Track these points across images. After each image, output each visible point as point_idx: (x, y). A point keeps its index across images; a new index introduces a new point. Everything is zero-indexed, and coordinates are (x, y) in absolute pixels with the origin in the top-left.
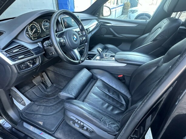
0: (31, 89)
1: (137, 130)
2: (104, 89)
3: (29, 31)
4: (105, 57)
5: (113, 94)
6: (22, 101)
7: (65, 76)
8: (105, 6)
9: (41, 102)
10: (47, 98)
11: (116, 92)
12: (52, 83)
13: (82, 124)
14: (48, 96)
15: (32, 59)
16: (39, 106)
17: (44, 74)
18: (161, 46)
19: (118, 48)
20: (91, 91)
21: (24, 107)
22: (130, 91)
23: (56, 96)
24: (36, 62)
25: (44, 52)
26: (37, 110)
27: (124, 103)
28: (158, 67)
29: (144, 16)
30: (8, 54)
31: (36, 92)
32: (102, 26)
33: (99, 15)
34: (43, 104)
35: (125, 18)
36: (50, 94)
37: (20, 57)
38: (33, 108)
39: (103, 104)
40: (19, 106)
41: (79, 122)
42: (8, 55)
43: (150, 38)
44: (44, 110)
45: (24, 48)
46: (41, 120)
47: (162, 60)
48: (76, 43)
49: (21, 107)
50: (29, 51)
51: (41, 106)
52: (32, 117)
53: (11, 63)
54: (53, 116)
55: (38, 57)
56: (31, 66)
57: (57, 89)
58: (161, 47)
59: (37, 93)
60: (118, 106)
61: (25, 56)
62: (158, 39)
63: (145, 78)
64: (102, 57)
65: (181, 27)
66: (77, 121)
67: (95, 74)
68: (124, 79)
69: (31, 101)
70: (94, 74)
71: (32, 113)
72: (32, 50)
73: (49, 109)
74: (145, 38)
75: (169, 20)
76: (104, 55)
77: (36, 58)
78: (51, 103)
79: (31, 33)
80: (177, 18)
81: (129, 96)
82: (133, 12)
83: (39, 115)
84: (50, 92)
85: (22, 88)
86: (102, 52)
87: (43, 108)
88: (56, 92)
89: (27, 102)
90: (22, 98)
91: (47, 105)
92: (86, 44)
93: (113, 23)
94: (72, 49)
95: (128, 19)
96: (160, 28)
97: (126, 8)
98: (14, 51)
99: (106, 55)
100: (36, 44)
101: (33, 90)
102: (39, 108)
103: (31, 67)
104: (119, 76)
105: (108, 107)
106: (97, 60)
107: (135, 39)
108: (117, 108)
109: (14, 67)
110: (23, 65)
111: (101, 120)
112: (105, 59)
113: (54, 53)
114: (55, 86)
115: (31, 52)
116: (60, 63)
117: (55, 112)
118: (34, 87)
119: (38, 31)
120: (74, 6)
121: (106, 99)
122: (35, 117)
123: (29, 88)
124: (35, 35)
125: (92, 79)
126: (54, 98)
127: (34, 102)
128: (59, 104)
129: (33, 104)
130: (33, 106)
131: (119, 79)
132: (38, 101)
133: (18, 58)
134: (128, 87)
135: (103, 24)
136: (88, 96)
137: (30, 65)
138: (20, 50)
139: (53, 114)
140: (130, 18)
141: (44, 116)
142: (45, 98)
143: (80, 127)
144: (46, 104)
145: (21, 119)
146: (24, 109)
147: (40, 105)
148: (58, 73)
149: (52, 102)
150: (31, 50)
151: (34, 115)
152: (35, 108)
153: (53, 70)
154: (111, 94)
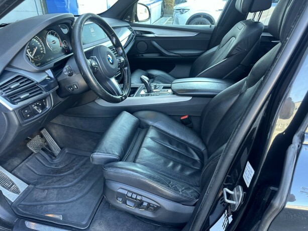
0: (23, 163)
1: (230, 176)
2: (162, 141)
3: (28, 52)
4: (154, 91)
5: (178, 146)
6: (12, 185)
7: (87, 131)
8: (139, 4)
9: (49, 183)
10: (58, 175)
11: (181, 144)
12: (61, 148)
13: (139, 198)
14: (58, 171)
15: (40, 100)
16: (46, 191)
17: (44, 132)
18: (240, 64)
19: (170, 75)
20: (143, 146)
21: (16, 196)
22: (202, 139)
23: (74, 169)
24: (46, 105)
25: (58, 87)
26: (45, 198)
27: (197, 158)
28: (241, 94)
29: (202, 19)
30: (3, 91)
31: (33, 168)
32: (139, 39)
33: (131, 19)
34: (53, 185)
35: (167, 23)
36: (60, 167)
37: (22, 97)
38: (34, 196)
39: (166, 163)
40: (9, 195)
41: (134, 196)
42: (4, 94)
43: (220, 54)
44: (57, 194)
45: (26, 81)
46: (57, 213)
47: (246, 83)
48: (113, 67)
49: (12, 197)
50: (35, 85)
51: (50, 190)
52: (39, 211)
53: (11, 107)
54: (79, 201)
55: (49, 95)
56: (40, 111)
57: (74, 157)
58: (240, 66)
59: (35, 169)
60: (189, 163)
61: (30, 94)
62: (234, 53)
63: (224, 114)
64: (149, 91)
65: (263, 34)
66: (130, 195)
67: (143, 118)
68: (191, 122)
69: (29, 184)
70: (141, 119)
71: (35, 203)
72: (40, 83)
73: (68, 191)
74: (213, 54)
75: (246, 24)
76: (153, 87)
77: (45, 98)
78: (68, 181)
79: (31, 54)
80: (256, 20)
81: (202, 148)
82: (182, 11)
83: (52, 205)
84: (60, 163)
85: (5, 162)
86: (149, 81)
87: (55, 192)
88: (72, 162)
89: (22, 186)
90: (11, 180)
91: (61, 186)
92: (126, 68)
93: (157, 33)
94: (108, 78)
95: (174, 25)
96: (234, 36)
97: (167, 5)
98: (12, 87)
99: (155, 86)
100: (44, 74)
101: (28, 164)
102: (47, 194)
103: (38, 113)
104: (182, 118)
105: (174, 166)
106: (142, 96)
107: (196, 59)
108: (189, 167)
109: (13, 114)
110: (26, 111)
111: (169, 185)
112: (155, 93)
113: (75, 87)
114: (67, 152)
115: (38, 87)
116: (75, 108)
117: (79, 195)
118: (29, 158)
119: (42, 52)
120: (77, 3)
121: (168, 155)
122: (43, 209)
123: (19, 161)
124: (37, 58)
125: (139, 129)
126: (73, 173)
127: (35, 185)
128: (84, 181)
129: (33, 189)
130: (35, 193)
131: (184, 123)
132: (41, 183)
133: (19, 98)
134: (200, 134)
135: (140, 34)
136: (140, 153)
137: (38, 109)
138: (21, 83)
139: (77, 200)
140: (177, 22)
141: (62, 205)
142: (54, 175)
143: (135, 205)
144: (60, 184)
145: (17, 216)
146: (19, 200)
147: (48, 189)
148: (73, 126)
149: (70, 180)
150: (37, 83)
151: (42, 207)
152: (39, 194)
153: (62, 123)
154: (175, 147)
